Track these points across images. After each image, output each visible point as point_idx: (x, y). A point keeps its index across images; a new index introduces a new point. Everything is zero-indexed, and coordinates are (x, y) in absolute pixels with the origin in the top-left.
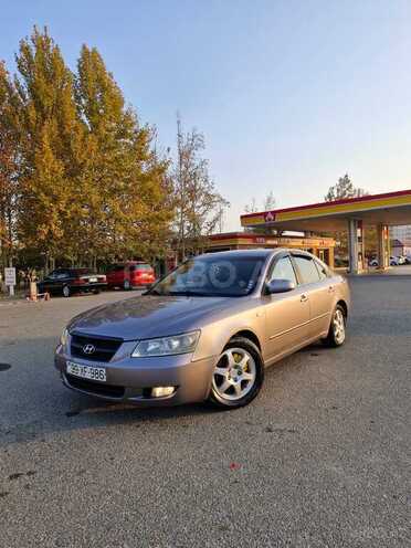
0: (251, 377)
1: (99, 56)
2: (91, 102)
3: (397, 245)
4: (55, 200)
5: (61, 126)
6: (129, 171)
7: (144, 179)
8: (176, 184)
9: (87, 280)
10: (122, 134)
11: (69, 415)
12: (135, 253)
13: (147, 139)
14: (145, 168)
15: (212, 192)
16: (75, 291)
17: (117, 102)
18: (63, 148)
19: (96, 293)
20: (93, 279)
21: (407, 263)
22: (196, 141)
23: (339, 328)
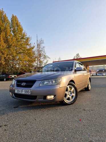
0: (74, 95)
1: (17, 17)
2: (14, 29)
3: (90, 71)
4: (3, 54)
5: (6, 34)
6: (24, 48)
7: (28, 50)
8: (36, 53)
9: (11, 76)
10: (23, 38)
11: (15, 108)
12: (25, 70)
13: (29, 40)
14: (28, 47)
15: (46, 55)
16: (7, 80)
17: (21, 30)
18: (6, 41)
20: (13, 76)
21: (93, 75)
22: (42, 42)
23: (89, 85)
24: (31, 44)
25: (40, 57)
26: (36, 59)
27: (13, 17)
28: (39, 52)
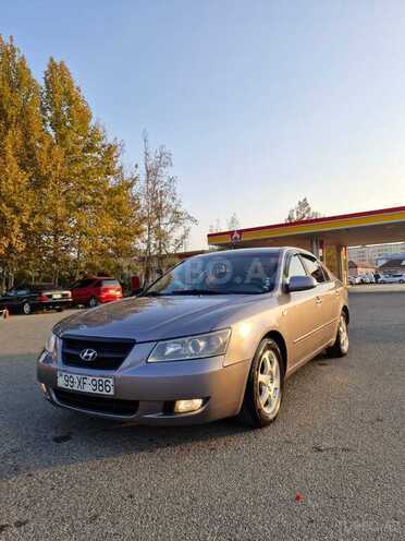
1: (66, 69)
2: (57, 114)
3: (353, 266)
4: (17, 211)
5: (26, 136)
6: (97, 184)
7: (111, 193)
8: (143, 202)
9: (50, 296)
10: (90, 148)
12: (102, 269)
13: (115, 154)
14: (112, 182)
15: (179, 210)
16: (35, 309)
17: (85, 116)
18: (28, 159)
19: (59, 310)
20: (57, 295)
21: (362, 282)
22: (164, 159)
23: (344, 336)
24: (121, 168)
25: (158, 217)
26: (145, 226)
27: (53, 67)
28: (154, 199)
